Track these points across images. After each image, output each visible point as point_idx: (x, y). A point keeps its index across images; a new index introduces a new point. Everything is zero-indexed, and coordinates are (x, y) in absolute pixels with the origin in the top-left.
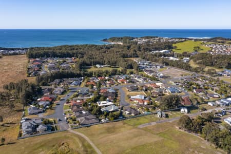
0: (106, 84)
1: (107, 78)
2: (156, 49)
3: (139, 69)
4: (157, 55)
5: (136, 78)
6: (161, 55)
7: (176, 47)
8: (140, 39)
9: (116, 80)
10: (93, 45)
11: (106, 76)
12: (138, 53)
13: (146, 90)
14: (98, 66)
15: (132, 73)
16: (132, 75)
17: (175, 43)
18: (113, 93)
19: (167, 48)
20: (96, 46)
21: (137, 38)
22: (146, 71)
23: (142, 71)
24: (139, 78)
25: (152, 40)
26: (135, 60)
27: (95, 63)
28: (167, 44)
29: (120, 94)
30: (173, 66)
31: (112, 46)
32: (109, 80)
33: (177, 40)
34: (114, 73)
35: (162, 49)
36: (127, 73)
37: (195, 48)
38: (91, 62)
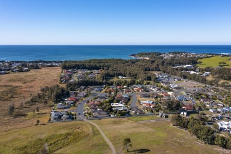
0: (122, 92)
1: (125, 87)
2: (180, 64)
3: (157, 80)
4: (179, 69)
5: (151, 88)
6: (182, 69)
7: (201, 62)
8: (167, 55)
9: (133, 89)
10: (120, 59)
11: (124, 85)
12: (160, 67)
13: (157, 97)
14: (120, 77)
15: (148, 84)
16: (148, 86)
17: (201, 58)
18: (126, 98)
19: (191, 63)
20: (122, 60)
21: (164, 53)
22: (163, 82)
23: (159, 83)
24: (154, 88)
25: (178, 55)
26: (156, 73)
27: (118, 75)
28: (191, 59)
29: (133, 99)
30: (191, 79)
31: (137, 61)
32: (126, 88)
33: (204, 56)
34: (133, 83)
35: (186, 64)
36: (145, 83)
37: (220, 63)
38: (114, 74)
